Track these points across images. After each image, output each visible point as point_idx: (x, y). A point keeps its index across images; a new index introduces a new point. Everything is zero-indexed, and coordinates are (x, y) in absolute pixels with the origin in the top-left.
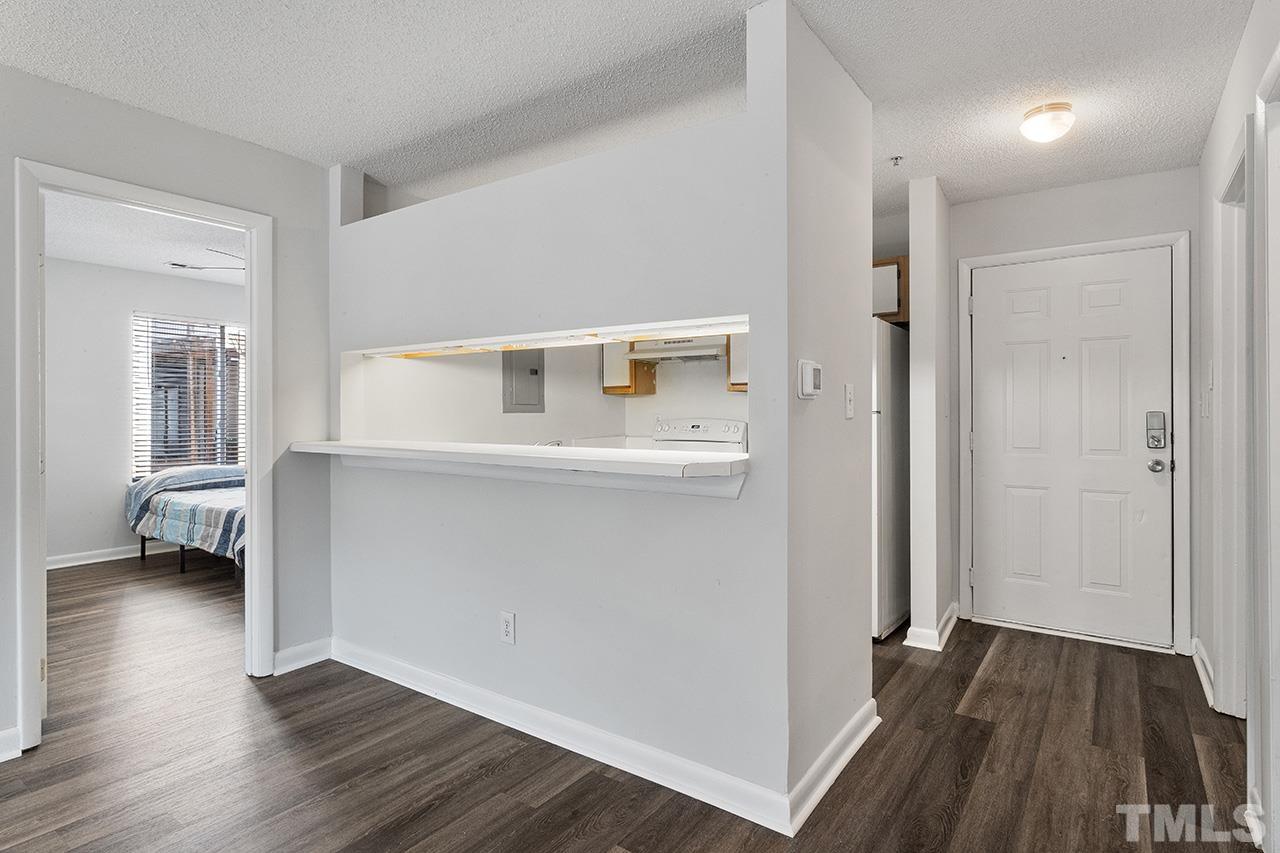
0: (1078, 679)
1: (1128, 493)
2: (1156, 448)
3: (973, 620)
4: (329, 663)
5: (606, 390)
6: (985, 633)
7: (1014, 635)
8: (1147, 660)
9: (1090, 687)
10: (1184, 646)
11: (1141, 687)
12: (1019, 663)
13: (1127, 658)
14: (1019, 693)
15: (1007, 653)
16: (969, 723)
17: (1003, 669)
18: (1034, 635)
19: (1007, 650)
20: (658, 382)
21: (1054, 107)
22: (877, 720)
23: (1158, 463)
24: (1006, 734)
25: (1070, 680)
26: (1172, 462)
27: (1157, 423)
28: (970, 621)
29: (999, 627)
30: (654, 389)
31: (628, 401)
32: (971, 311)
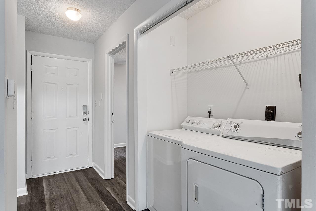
0: (74, 184)
1: (78, 128)
2: (85, 115)
6: (39, 181)
8: (84, 171)
9: (78, 185)
10: (91, 165)
11: (88, 180)
12: (55, 187)
13: (80, 173)
14: (62, 197)
15: (50, 185)
17: (52, 191)
19: (49, 184)
21: (77, 10)
23: (85, 119)
25: (72, 186)
26: (88, 118)
27: (85, 109)
28: (31, 178)
32: (31, 70)
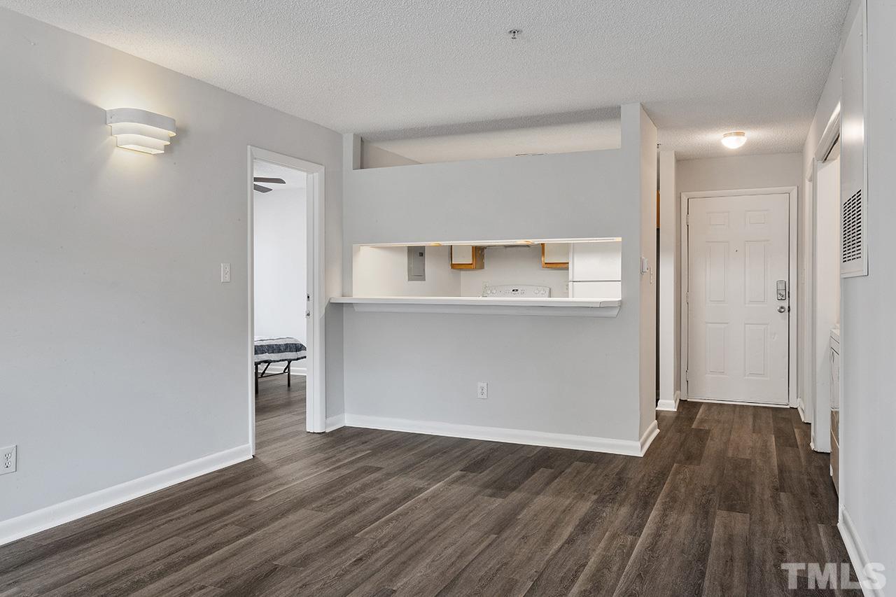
0: (745, 417)
1: (768, 324)
2: (781, 300)
3: (688, 400)
4: (344, 428)
5: (453, 266)
6: (697, 405)
7: (710, 405)
8: (776, 410)
10: (794, 403)
11: (773, 418)
12: (716, 413)
14: (719, 422)
15: (710, 410)
16: (698, 431)
17: (709, 415)
18: (721, 404)
20: (486, 261)
21: (738, 134)
22: (658, 431)
23: (782, 308)
24: (716, 431)
25: (741, 417)
26: (789, 307)
27: (781, 287)
28: (686, 401)
29: (702, 403)
30: (484, 266)
31: (462, 273)
32: (687, 223)
